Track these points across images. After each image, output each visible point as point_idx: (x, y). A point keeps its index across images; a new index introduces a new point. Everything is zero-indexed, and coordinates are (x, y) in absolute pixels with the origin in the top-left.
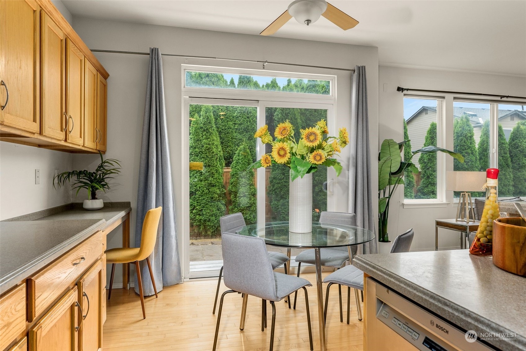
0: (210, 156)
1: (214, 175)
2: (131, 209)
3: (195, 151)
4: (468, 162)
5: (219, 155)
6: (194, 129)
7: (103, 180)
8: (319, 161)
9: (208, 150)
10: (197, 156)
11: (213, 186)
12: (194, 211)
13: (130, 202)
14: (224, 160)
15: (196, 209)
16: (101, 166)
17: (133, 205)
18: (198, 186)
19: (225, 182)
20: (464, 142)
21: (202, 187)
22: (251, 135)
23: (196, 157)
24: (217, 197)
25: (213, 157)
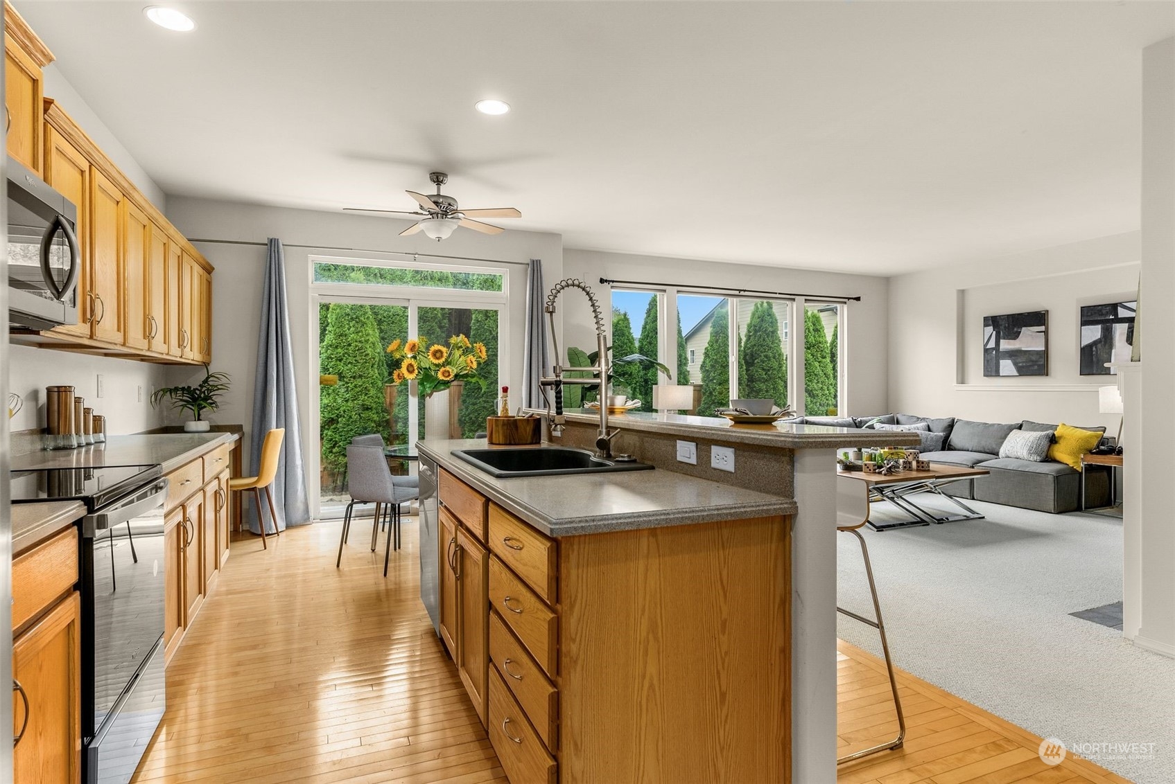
0: (362, 361)
1: (369, 391)
2: (243, 434)
3: (337, 353)
4: (769, 370)
5: (377, 359)
6: (334, 317)
7: (210, 398)
8: (447, 377)
9: (358, 350)
10: (340, 360)
11: (368, 409)
12: (334, 450)
13: (242, 425)
14: (385, 366)
15: (338, 447)
16: (206, 381)
17: (247, 429)
18: (342, 409)
19: (388, 403)
20: (764, 340)
21: (348, 410)
22: (432, 327)
23: (338, 362)
24: (373, 427)
25: (366, 363)
